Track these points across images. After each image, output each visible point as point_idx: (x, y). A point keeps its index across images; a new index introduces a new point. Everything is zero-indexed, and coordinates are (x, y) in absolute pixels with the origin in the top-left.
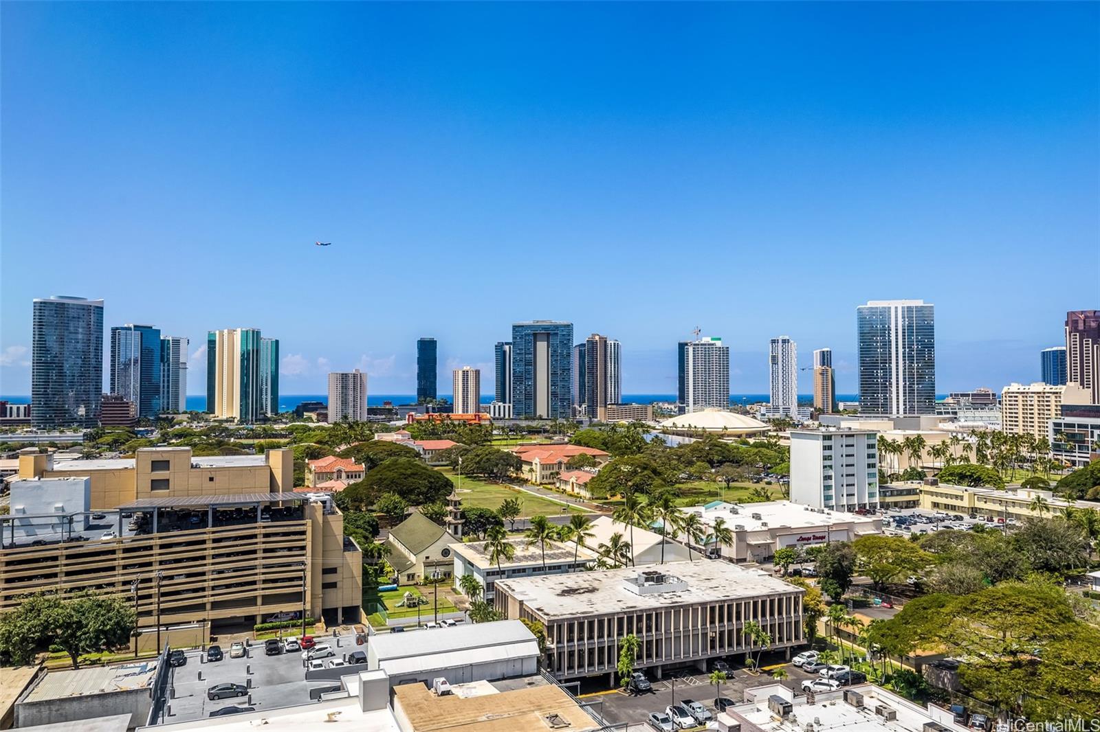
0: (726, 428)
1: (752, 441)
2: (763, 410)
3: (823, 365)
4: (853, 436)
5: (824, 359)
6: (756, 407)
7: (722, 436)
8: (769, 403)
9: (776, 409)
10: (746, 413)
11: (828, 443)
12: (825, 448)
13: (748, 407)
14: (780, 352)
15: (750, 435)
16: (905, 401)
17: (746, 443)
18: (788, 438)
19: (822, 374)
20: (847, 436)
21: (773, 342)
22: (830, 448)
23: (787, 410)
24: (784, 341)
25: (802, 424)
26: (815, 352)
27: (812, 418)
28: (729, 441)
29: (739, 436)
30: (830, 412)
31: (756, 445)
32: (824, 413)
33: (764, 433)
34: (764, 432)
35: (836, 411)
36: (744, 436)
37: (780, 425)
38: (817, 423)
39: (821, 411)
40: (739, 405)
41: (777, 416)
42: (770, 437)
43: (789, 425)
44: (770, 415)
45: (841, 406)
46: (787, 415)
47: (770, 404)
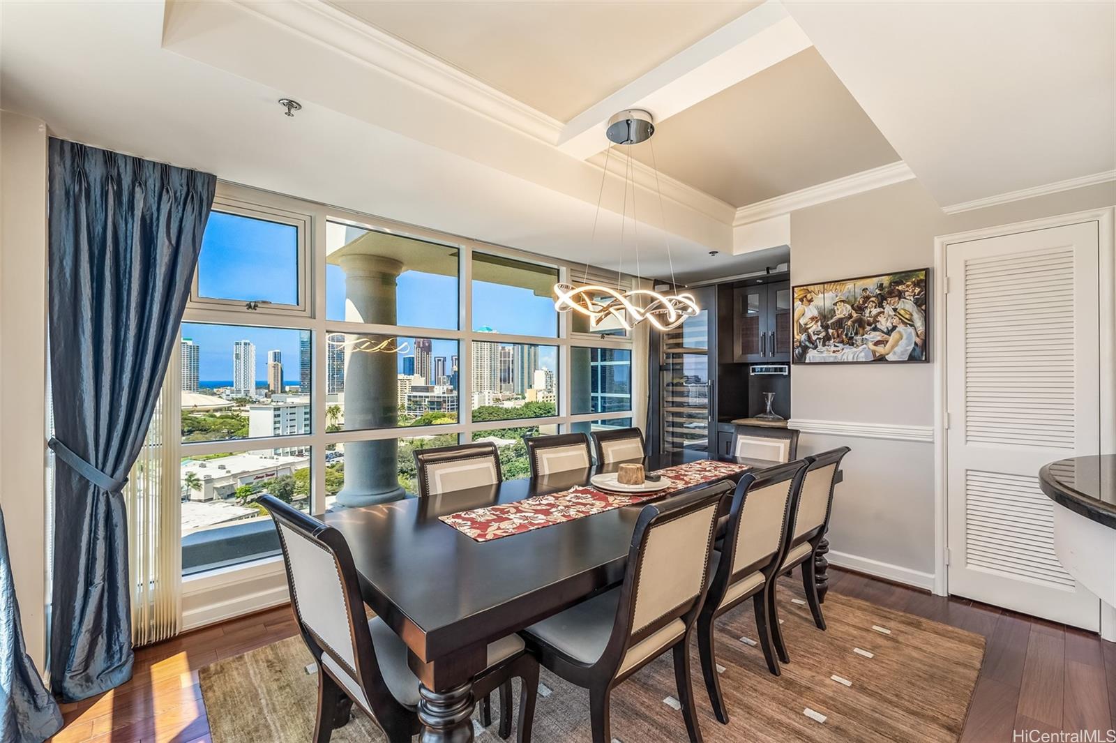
0: (196, 406)
1: (218, 414)
2: (228, 392)
3: (275, 361)
4: (295, 407)
5: (275, 357)
6: (221, 390)
7: (192, 412)
8: (233, 386)
9: (239, 391)
10: (214, 394)
11: (277, 413)
12: (275, 416)
13: (215, 390)
14: (242, 351)
15: (216, 410)
16: (329, 385)
17: (215, 416)
18: (248, 411)
19: (274, 367)
20: (291, 407)
21: (237, 344)
22: (279, 416)
23: (247, 392)
24: (245, 344)
25: (259, 401)
26: (269, 352)
27: (266, 397)
28: (200, 416)
29: (208, 411)
30: (280, 392)
31: (221, 417)
32: (275, 393)
33: (229, 409)
34: (228, 407)
35: (283, 391)
36: (212, 411)
37: (242, 402)
38: (270, 400)
39: (273, 392)
40: (207, 387)
41: (239, 396)
42: (234, 411)
43: (249, 402)
44: (234, 396)
45: (287, 388)
46: (247, 395)
47: (234, 388)
